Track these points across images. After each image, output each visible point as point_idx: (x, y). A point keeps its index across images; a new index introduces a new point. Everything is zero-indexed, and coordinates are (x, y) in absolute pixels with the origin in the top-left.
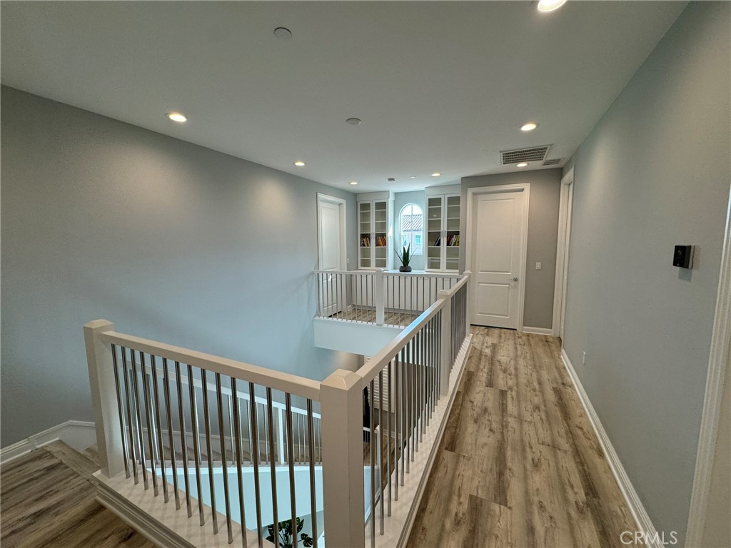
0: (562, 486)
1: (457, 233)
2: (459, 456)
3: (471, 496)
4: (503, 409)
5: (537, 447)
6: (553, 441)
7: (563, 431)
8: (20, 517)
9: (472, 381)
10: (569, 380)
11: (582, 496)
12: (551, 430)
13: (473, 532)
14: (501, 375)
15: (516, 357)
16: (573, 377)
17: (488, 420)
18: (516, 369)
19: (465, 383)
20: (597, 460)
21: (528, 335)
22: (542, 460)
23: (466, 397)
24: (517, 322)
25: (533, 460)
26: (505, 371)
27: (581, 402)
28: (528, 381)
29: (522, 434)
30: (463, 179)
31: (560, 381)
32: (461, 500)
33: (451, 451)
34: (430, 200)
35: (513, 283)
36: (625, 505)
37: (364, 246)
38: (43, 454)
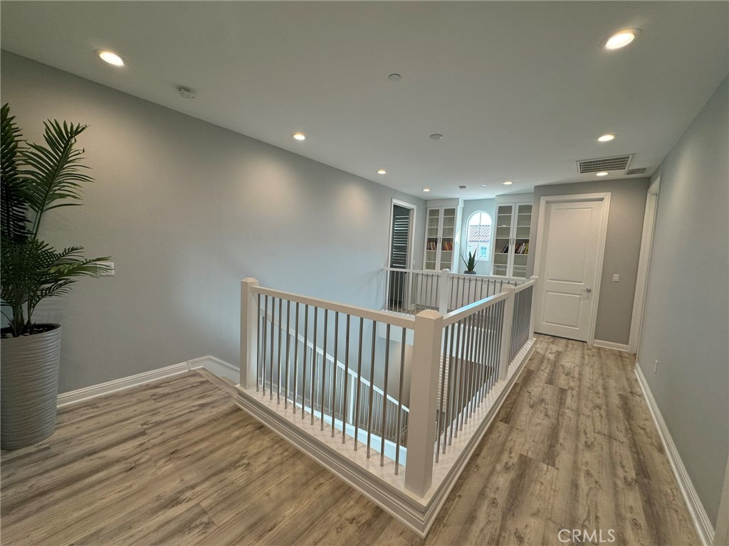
0: (613, 465)
1: (527, 241)
2: (512, 427)
3: (521, 455)
4: (561, 402)
5: (591, 435)
6: (610, 433)
7: (623, 428)
8: (193, 404)
9: (532, 377)
10: (639, 390)
11: (632, 474)
12: (610, 424)
13: (521, 476)
14: (563, 377)
15: (582, 365)
16: (644, 388)
17: (545, 408)
18: (580, 374)
19: (524, 378)
20: (656, 454)
21: (599, 349)
22: (596, 444)
23: (524, 388)
24: (588, 335)
25: (586, 442)
26: (567, 374)
27: (648, 409)
28: (592, 385)
29: (577, 423)
30: (537, 187)
31: (629, 390)
32: (512, 455)
33: (506, 423)
34: (500, 208)
35: (585, 294)
36: (678, 489)
37: (430, 249)
38: (194, 374)
